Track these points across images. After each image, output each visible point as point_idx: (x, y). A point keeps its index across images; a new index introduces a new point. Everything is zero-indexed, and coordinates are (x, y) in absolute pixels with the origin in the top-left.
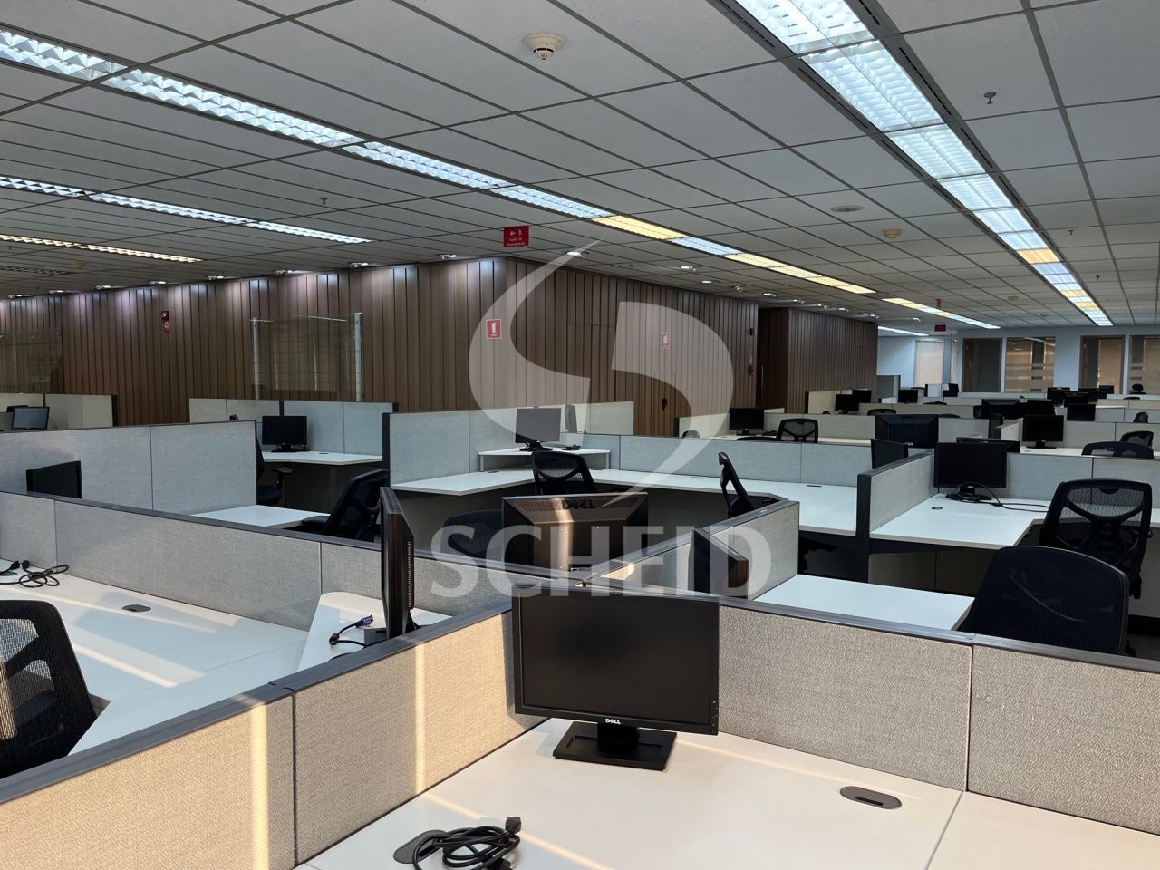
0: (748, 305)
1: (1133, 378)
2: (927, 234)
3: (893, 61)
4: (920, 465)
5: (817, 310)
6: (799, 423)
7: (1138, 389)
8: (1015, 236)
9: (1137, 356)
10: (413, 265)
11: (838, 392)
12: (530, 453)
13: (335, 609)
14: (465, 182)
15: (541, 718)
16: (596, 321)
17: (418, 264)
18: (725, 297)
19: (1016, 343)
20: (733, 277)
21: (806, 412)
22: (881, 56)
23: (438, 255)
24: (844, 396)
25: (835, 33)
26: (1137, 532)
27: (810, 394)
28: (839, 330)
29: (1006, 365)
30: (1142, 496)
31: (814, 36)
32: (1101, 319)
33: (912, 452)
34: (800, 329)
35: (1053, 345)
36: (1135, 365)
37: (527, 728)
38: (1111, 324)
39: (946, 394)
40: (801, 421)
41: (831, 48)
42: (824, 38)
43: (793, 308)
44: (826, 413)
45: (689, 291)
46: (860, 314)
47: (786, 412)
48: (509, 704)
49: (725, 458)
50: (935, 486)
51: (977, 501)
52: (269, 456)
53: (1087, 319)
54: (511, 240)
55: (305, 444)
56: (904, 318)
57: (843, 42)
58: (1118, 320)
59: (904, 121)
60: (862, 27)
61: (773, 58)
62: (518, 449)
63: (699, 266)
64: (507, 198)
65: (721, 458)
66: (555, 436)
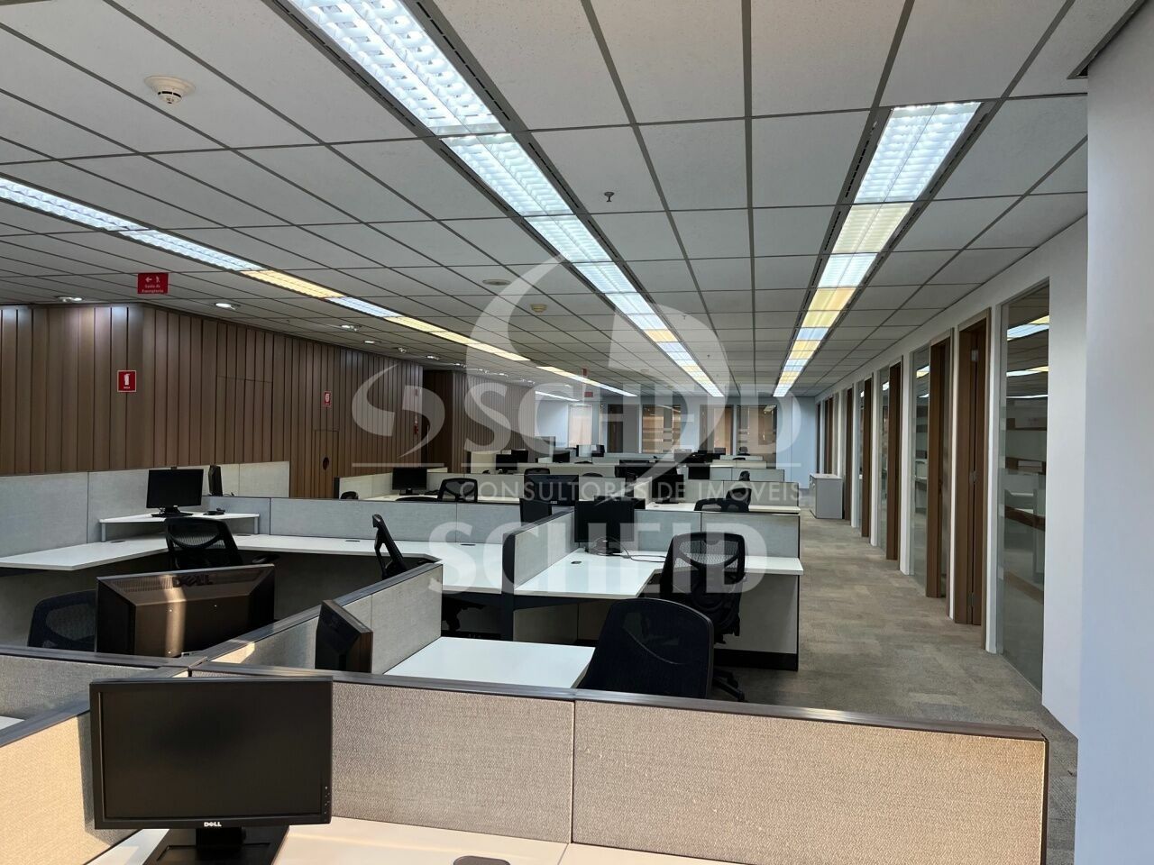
0: (413, 366)
2: (569, 311)
3: (524, 154)
5: (479, 374)
6: (460, 483)
7: (743, 451)
8: (641, 318)
10: (26, 307)
11: (499, 452)
12: (163, 519)
14: (86, 221)
15: (131, 831)
16: (250, 376)
17: (32, 306)
18: (389, 357)
19: (650, 409)
20: (393, 338)
21: (469, 471)
22: (514, 148)
23: (57, 297)
24: (504, 456)
25: (471, 121)
26: (734, 577)
27: (472, 453)
29: (642, 429)
30: (737, 547)
31: (451, 121)
32: (714, 391)
33: (555, 510)
35: (679, 412)
36: (742, 431)
37: (113, 843)
38: (722, 396)
39: (594, 455)
40: (462, 481)
41: (469, 135)
42: (459, 124)
43: (457, 372)
44: (487, 472)
45: (353, 350)
46: (518, 379)
47: (449, 471)
48: (87, 820)
49: (379, 520)
50: (575, 541)
51: (610, 554)
53: (703, 391)
54: (146, 286)
57: (479, 130)
58: (728, 392)
59: (539, 209)
60: (494, 120)
61: (415, 136)
62: (150, 515)
63: (360, 326)
64: (139, 242)
65: (375, 521)
66: (196, 500)
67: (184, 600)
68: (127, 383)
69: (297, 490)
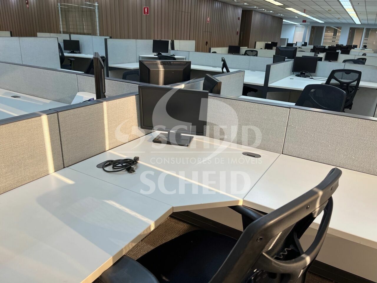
0: (239, 8)
1: (364, 43)
4: (289, 64)
5: (263, 12)
6: (252, 52)
7: (365, 47)
9: (367, 35)
11: (266, 43)
13: (81, 96)
18: (230, 4)
19: (329, 28)
21: (255, 48)
24: (268, 44)
26: (354, 88)
27: (257, 42)
28: (269, 20)
29: (324, 36)
30: (358, 76)
32: (358, 22)
33: (286, 60)
34: (256, 19)
35: (341, 31)
36: (366, 39)
37: (145, 134)
38: (360, 24)
39: (303, 45)
40: (252, 51)
44: (261, 49)
46: (278, 14)
48: (139, 126)
49: (224, 59)
50: (292, 72)
51: (305, 77)
52: (66, 54)
53: (353, 21)
55: (79, 51)
56: (292, 17)
58: (363, 22)
62: (154, 55)
65: (222, 59)
66: (167, 51)
67: (164, 70)
68: (146, 11)
69: (197, 49)
